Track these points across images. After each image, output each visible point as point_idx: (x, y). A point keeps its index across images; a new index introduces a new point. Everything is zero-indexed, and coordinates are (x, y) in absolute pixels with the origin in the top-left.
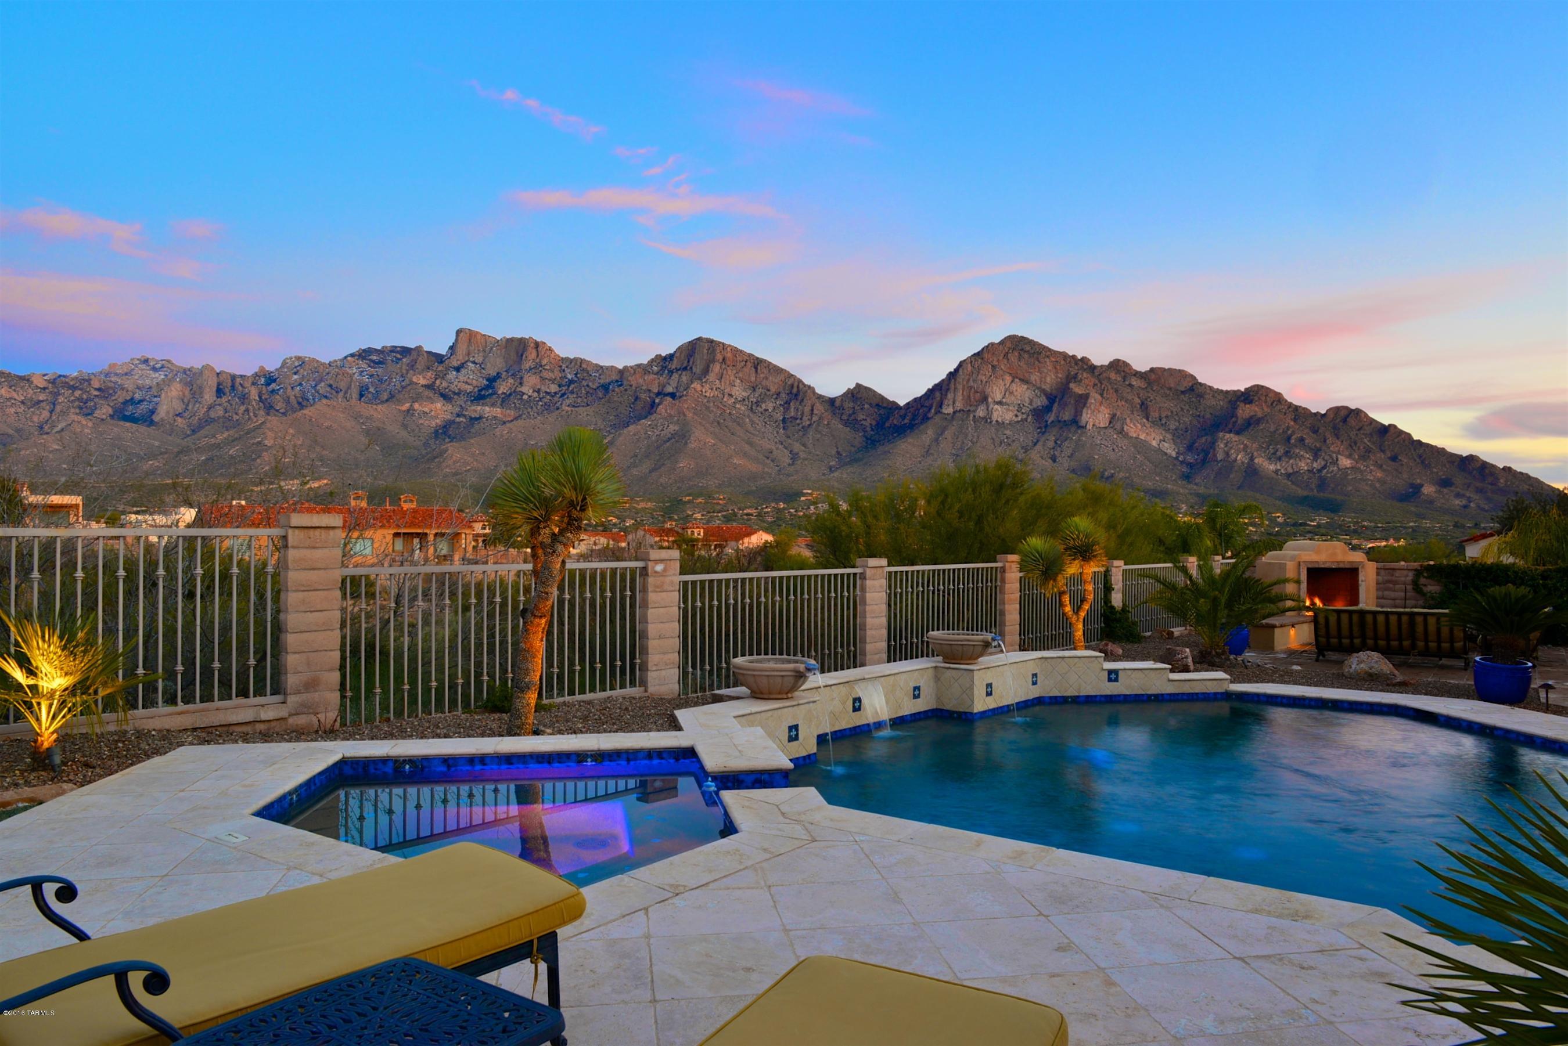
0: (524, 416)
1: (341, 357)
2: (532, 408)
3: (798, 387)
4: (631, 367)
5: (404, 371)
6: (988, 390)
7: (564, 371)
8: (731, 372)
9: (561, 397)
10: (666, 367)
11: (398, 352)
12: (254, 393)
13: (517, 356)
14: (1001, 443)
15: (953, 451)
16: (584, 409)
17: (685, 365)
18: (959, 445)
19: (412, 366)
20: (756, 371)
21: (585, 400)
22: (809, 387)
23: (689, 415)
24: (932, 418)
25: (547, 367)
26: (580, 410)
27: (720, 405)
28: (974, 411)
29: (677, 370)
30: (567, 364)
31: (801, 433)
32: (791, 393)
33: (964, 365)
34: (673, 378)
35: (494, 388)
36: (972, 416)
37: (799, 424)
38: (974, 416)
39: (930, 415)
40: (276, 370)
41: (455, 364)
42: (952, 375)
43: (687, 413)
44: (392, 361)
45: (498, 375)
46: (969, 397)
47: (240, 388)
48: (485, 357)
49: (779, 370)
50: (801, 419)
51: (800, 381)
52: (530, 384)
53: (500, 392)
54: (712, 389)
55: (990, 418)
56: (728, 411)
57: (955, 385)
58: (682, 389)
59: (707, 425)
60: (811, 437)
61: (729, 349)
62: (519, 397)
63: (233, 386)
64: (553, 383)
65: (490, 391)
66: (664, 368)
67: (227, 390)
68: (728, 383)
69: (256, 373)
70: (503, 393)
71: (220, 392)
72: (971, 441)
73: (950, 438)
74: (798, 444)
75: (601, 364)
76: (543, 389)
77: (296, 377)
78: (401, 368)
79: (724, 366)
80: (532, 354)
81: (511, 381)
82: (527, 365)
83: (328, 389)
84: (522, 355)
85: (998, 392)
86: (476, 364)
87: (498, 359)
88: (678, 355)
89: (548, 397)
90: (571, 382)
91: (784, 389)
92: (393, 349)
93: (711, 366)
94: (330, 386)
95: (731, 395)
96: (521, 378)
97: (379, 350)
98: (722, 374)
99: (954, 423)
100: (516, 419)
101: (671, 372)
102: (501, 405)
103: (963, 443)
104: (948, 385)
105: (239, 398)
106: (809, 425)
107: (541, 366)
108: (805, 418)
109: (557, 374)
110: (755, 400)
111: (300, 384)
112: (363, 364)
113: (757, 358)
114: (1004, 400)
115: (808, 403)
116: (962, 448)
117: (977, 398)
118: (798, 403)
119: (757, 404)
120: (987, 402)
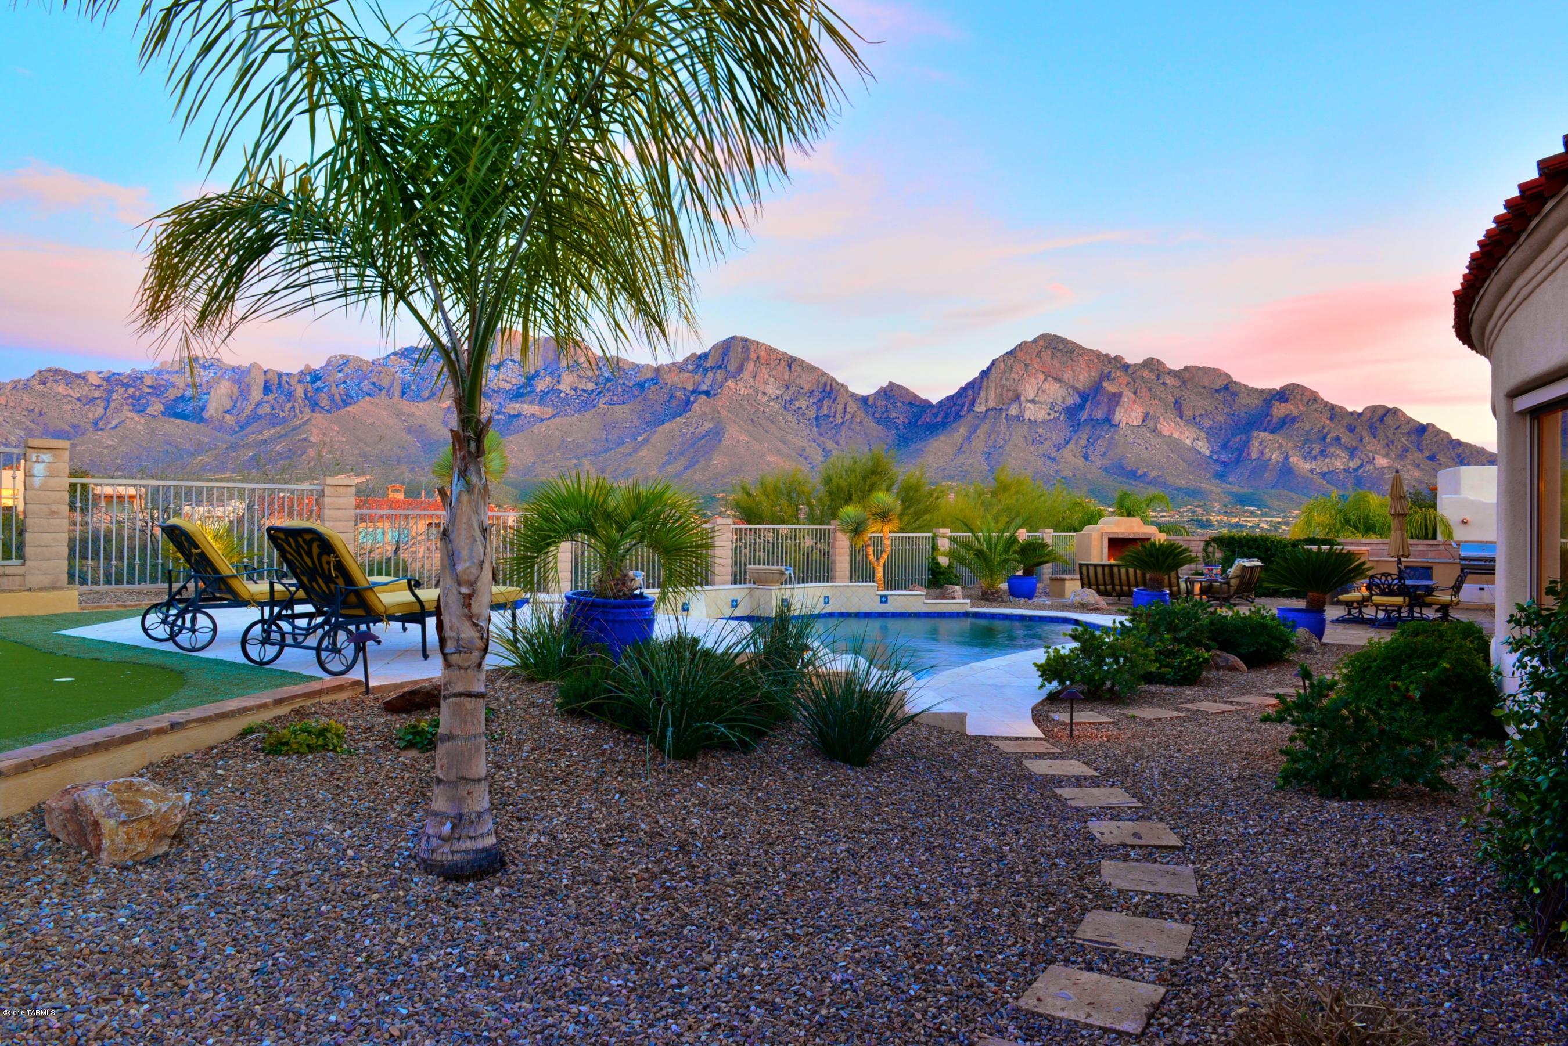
0: (561, 414)
1: (384, 355)
2: (569, 405)
3: (831, 385)
4: (667, 366)
6: (1020, 389)
7: (601, 369)
8: (765, 370)
9: (597, 395)
10: (701, 365)
12: (300, 391)
13: (555, 354)
14: (1033, 441)
15: (985, 449)
16: (620, 407)
17: (719, 363)
18: (991, 443)
20: (790, 370)
21: (621, 398)
22: (842, 385)
23: (724, 413)
24: (964, 416)
25: (584, 366)
26: (617, 408)
27: (754, 403)
28: (1007, 410)
29: (712, 368)
30: (604, 362)
31: (834, 431)
32: (824, 391)
33: (997, 363)
34: (707, 376)
35: (532, 386)
36: (1004, 414)
37: (832, 422)
38: (1007, 415)
39: (962, 414)
40: (321, 368)
41: (495, 362)
42: (985, 374)
43: (721, 411)
45: (537, 374)
46: (1002, 395)
47: (286, 385)
48: (524, 356)
49: (812, 369)
50: (834, 417)
51: (833, 379)
52: (567, 382)
53: (538, 390)
54: (746, 387)
55: (1023, 417)
56: (762, 409)
57: (987, 383)
58: (716, 387)
59: (741, 423)
60: (843, 435)
61: (763, 348)
62: (556, 394)
63: (280, 384)
64: (590, 381)
65: (529, 389)
66: (698, 366)
67: (274, 388)
68: (762, 381)
69: (302, 371)
70: (541, 391)
71: (267, 389)
72: (1003, 439)
73: (982, 437)
74: (831, 442)
75: (637, 363)
76: (580, 387)
77: (340, 375)
79: (758, 365)
81: (548, 379)
82: (565, 363)
83: (372, 387)
84: (560, 354)
85: (1031, 391)
86: (515, 362)
87: (536, 358)
88: (712, 353)
89: (585, 395)
90: (608, 380)
91: (818, 387)
93: (746, 364)
94: (374, 384)
95: (764, 393)
96: (559, 376)
98: (756, 373)
99: (987, 421)
100: (554, 416)
101: (706, 370)
102: (539, 403)
103: (995, 441)
104: (981, 383)
105: (285, 395)
106: (842, 423)
107: (579, 364)
108: (838, 416)
109: (594, 372)
110: (788, 398)
111: (345, 382)
112: (405, 363)
113: (791, 357)
114: (1037, 399)
115: (841, 401)
116: (994, 446)
117: (1010, 396)
118: (831, 401)
119: (791, 402)
120: (1019, 401)
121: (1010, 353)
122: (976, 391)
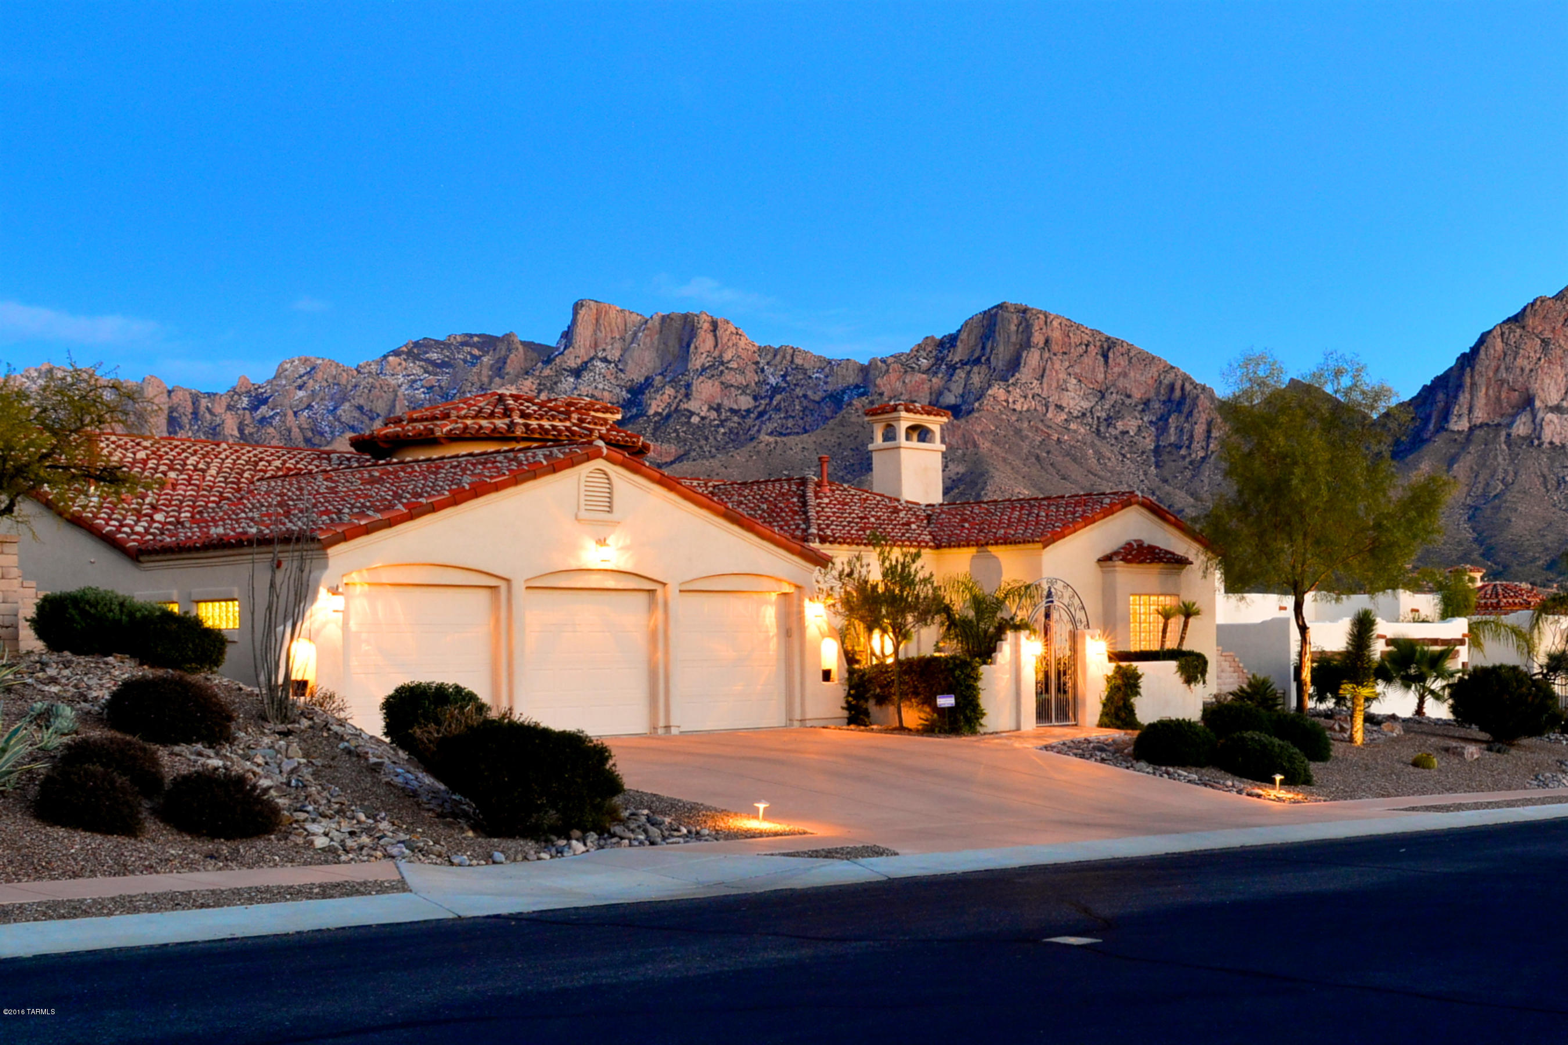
0: (693, 454)
1: (378, 356)
2: (707, 439)
3: (1183, 388)
4: (883, 361)
5: (485, 380)
6: (1535, 387)
7: (763, 370)
8: (1059, 365)
9: (757, 418)
10: (943, 359)
11: (474, 345)
12: (230, 426)
13: (681, 347)
14: (1559, 484)
15: (1469, 501)
16: (797, 438)
17: (976, 355)
18: (1479, 489)
19: (499, 370)
20: (1106, 362)
21: (801, 422)
22: (1204, 388)
23: (985, 445)
24: (1428, 440)
25: (733, 365)
26: (791, 440)
27: (1040, 425)
28: (1510, 425)
29: (963, 363)
30: (769, 357)
31: (1188, 474)
32: (1170, 400)
33: (1489, 340)
34: (955, 378)
35: (640, 404)
36: (1503, 433)
37: (1184, 457)
38: (1509, 435)
39: (1426, 436)
40: (269, 382)
41: (573, 363)
42: (1468, 360)
43: (980, 441)
44: (465, 361)
45: (648, 382)
46: (1498, 399)
47: (208, 415)
48: (624, 351)
49: (1149, 360)
50: (1189, 447)
51: (1186, 378)
52: (704, 396)
53: (651, 412)
54: (1025, 397)
55: (1539, 438)
56: (1055, 437)
57: (1472, 377)
58: (972, 397)
59: (1018, 463)
60: (1206, 481)
61: (1055, 323)
62: (684, 419)
63: (195, 414)
64: (744, 393)
65: (635, 410)
66: (939, 360)
67: (185, 421)
68: (1054, 385)
69: (234, 389)
70: (656, 414)
71: (173, 422)
72: (1503, 481)
73: (1462, 478)
74: (1183, 494)
75: (829, 357)
76: (727, 403)
77: (301, 394)
78: (479, 374)
79: (1046, 355)
80: (704, 342)
81: (669, 391)
82: (697, 362)
83: (357, 414)
84: (688, 345)
85: (1553, 390)
86: (610, 362)
87: (647, 353)
88: (964, 336)
89: (736, 419)
90: (776, 390)
91: (1158, 393)
92: (467, 341)
93: (1024, 355)
94: (360, 408)
95: (1059, 407)
96: (688, 386)
97: (442, 343)
98: (1044, 370)
99: (1472, 449)
100: (679, 459)
101: (952, 368)
102: (653, 435)
103: (1488, 484)
104: (1461, 376)
105: (204, 433)
106: (1203, 458)
107: (722, 363)
108: (1194, 445)
109: (752, 377)
110: (1104, 415)
111: (309, 407)
112: (415, 369)
113: (1108, 339)
114: (1565, 404)
115: (1201, 419)
116: (1484, 495)
117: (1514, 402)
118: (1182, 419)
119: (1109, 421)
120: (1533, 409)
121: (1516, 319)
122: (1451, 394)
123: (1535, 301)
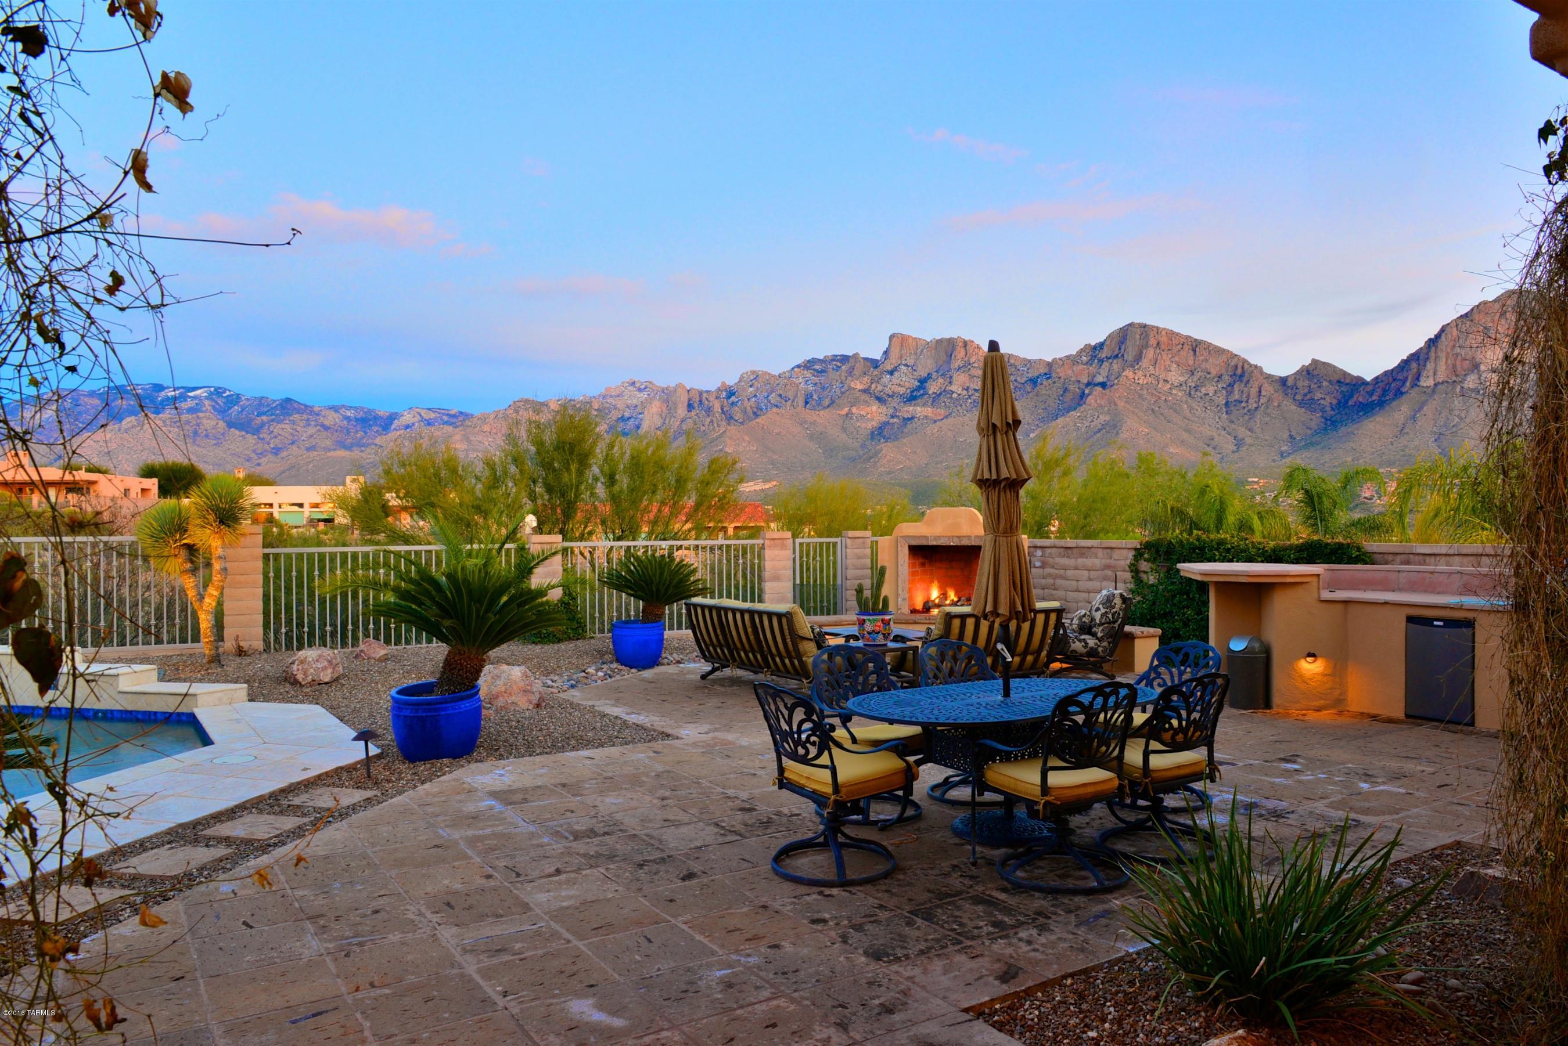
0: (954, 414)
1: (789, 368)
2: (961, 406)
3: (1243, 368)
4: (1060, 359)
5: (843, 378)
6: (1479, 357)
8: (1166, 357)
10: (1096, 356)
11: (838, 361)
12: (717, 407)
13: (947, 356)
15: (1435, 429)
17: (1116, 353)
18: (1442, 422)
20: (1195, 354)
22: (1256, 367)
23: (1121, 404)
24: (1407, 392)
25: (976, 365)
27: (1154, 392)
28: (1462, 381)
29: (1108, 358)
31: (1246, 417)
32: (1235, 374)
33: (1448, 329)
34: (1103, 367)
35: (925, 388)
36: (1458, 389)
37: (1244, 408)
38: (1462, 387)
39: (1404, 390)
40: (735, 384)
41: (889, 368)
42: (1432, 342)
43: (1118, 402)
44: (833, 369)
45: (929, 376)
46: (1454, 366)
47: (706, 402)
48: (916, 360)
49: (1220, 351)
50: (1247, 402)
51: (1245, 361)
52: (959, 383)
53: (930, 392)
54: (1145, 376)
56: (1163, 398)
57: (1436, 353)
58: (1113, 377)
59: (1141, 414)
60: (1258, 421)
61: (1163, 333)
62: (948, 395)
63: (700, 401)
65: (922, 392)
66: (1093, 357)
67: (696, 405)
68: (1163, 368)
69: (719, 388)
70: (934, 393)
71: (690, 406)
72: (1458, 416)
73: (1430, 415)
74: (1243, 429)
75: (1029, 358)
76: (972, 386)
77: (751, 389)
78: (840, 375)
79: (1158, 351)
80: (960, 353)
81: (941, 380)
82: (956, 364)
83: (778, 399)
84: (951, 355)
85: (1494, 358)
86: (908, 366)
87: (928, 360)
88: (1108, 343)
91: (1227, 371)
92: (834, 358)
93: (1144, 351)
94: (780, 395)
95: (1166, 381)
96: (951, 377)
97: (822, 360)
98: (1157, 360)
99: (1436, 397)
100: (946, 417)
101: (1101, 361)
102: (932, 404)
103: (1448, 418)
104: (1428, 353)
105: (705, 411)
106: (1256, 408)
107: (969, 364)
108: (1251, 401)
110: (1193, 385)
111: (755, 396)
112: (808, 374)
113: (1196, 340)
115: (1255, 384)
116: (1446, 425)
117: (1465, 367)
118: (1243, 385)
119: (1196, 388)
120: (1479, 371)
121: (1465, 316)
122: (1421, 363)
123: (1480, 304)
